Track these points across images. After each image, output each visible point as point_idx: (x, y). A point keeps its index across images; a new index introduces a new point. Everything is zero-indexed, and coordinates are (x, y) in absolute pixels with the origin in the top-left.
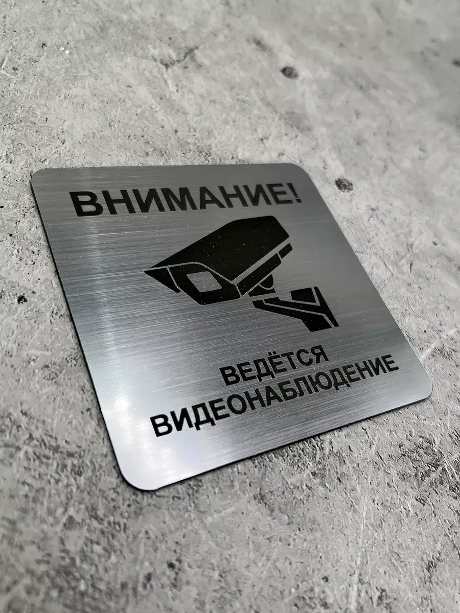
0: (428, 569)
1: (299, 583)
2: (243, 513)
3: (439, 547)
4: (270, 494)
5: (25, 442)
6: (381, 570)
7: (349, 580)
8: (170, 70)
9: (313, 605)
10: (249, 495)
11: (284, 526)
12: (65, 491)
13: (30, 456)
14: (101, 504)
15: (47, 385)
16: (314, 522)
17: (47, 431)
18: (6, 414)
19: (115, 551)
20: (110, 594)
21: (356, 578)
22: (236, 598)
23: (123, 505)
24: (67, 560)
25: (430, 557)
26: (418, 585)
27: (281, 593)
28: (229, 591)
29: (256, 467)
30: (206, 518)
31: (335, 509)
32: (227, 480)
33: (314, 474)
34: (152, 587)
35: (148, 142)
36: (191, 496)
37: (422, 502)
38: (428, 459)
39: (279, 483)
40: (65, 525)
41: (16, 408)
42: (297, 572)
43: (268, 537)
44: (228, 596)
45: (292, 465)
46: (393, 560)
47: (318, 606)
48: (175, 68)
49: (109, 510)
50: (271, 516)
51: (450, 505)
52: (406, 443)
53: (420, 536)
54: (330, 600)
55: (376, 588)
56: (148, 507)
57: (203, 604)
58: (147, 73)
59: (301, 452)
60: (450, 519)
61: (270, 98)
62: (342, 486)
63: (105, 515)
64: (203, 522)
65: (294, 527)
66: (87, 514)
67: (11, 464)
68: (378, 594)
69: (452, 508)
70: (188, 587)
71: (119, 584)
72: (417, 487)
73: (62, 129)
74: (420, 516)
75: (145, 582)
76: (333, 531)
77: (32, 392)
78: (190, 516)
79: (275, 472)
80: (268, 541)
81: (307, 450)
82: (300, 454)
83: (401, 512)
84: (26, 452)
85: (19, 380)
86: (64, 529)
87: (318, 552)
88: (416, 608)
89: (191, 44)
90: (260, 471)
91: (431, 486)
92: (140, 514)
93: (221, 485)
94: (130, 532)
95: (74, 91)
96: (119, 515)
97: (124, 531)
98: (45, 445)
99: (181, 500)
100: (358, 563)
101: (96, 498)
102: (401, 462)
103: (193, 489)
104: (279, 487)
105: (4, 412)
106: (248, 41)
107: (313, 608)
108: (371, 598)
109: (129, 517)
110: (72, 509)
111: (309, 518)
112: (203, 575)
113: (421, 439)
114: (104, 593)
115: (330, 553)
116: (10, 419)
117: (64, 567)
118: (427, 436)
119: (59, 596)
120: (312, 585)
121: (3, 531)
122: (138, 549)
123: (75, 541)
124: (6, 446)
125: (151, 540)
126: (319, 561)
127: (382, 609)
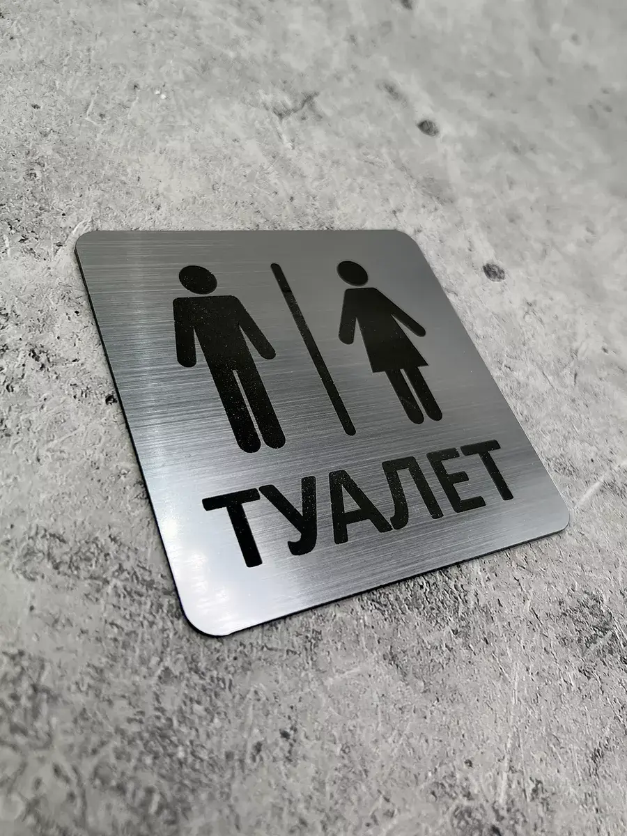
0: (594, 759)
1: (437, 767)
2: (370, 676)
3: (607, 732)
4: (402, 654)
5: (114, 573)
6: (537, 757)
7: (497, 766)
8: (284, 121)
9: (454, 795)
10: (378, 653)
11: (419, 695)
12: (160, 637)
13: (119, 592)
14: (202, 654)
15: (139, 505)
16: (455, 690)
17: (140, 562)
18: (91, 539)
19: (218, 713)
20: (213, 765)
21: (506, 764)
22: (362, 780)
23: (228, 657)
24: (163, 721)
25: (596, 743)
26: (581, 778)
27: (415, 776)
28: (353, 770)
29: (386, 620)
30: (326, 679)
31: (481, 677)
32: (351, 634)
33: (456, 632)
34: (261, 759)
35: (258, 212)
36: (309, 650)
37: (587, 674)
38: (595, 621)
39: (413, 641)
40: (160, 678)
41: (103, 532)
42: (436, 753)
43: (400, 707)
44: (351, 776)
45: (430, 619)
46: (551, 746)
47: (461, 797)
48: (290, 119)
49: (212, 663)
50: (404, 681)
51: (621, 681)
52: (568, 600)
53: (584, 718)
54: (475, 790)
55: (531, 779)
56: (258, 662)
57: (322, 784)
58: (258, 125)
59: (440, 605)
60: (623, 699)
61: (404, 160)
62: (489, 649)
63: (207, 669)
64: (323, 683)
65: (432, 696)
66: (186, 666)
67: (97, 600)
68: (533, 786)
69: (624, 684)
70: (304, 762)
71: (224, 753)
72: (580, 656)
73: (157, 191)
74: (584, 692)
75: (255, 754)
76: (478, 704)
77: (122, 513)
78: (307, 675)
79: (408, 628)
80: (400, 712)
81: (448, 602)
82: (439, 607)
83: (561, 685)
84: (115, 587)
85: (107, 497)
86: (159, 683)
87: (460, 728)
88: (578, 805)
89: (310, 89)
90: (390, 625)
91: (598, 656)
92: (249, 670)
93: (344, 640)
94: (237, 692)
95: (172, 144)
96: (223, 669)
97: (230, 688)
98: (137, 578)
99: (297, 656)
100: (509, 746)
101: (196, 647)
102: (561, 622)
103: (312, 643)
104: (413, 646)
105: (90, 536)
106: (378, 87)
107: (454, 799)
108: (524, 791)
109: (235, 671)
110: (168, 659)
111: (449, 686)
112: (322, 748)
113: (586, 596)
114: (205, 764)
115: (475, 730)
116: (97, 545)
117: (159, 728)
118: (594, 593)
119: (154, 764)
120: (452, 769)
121: (88, 680)
122: (246, 712)
123: (172, 699)
124: (91, 577)
125: (261, 702)
126: (461, 741)
127: (537, 805)
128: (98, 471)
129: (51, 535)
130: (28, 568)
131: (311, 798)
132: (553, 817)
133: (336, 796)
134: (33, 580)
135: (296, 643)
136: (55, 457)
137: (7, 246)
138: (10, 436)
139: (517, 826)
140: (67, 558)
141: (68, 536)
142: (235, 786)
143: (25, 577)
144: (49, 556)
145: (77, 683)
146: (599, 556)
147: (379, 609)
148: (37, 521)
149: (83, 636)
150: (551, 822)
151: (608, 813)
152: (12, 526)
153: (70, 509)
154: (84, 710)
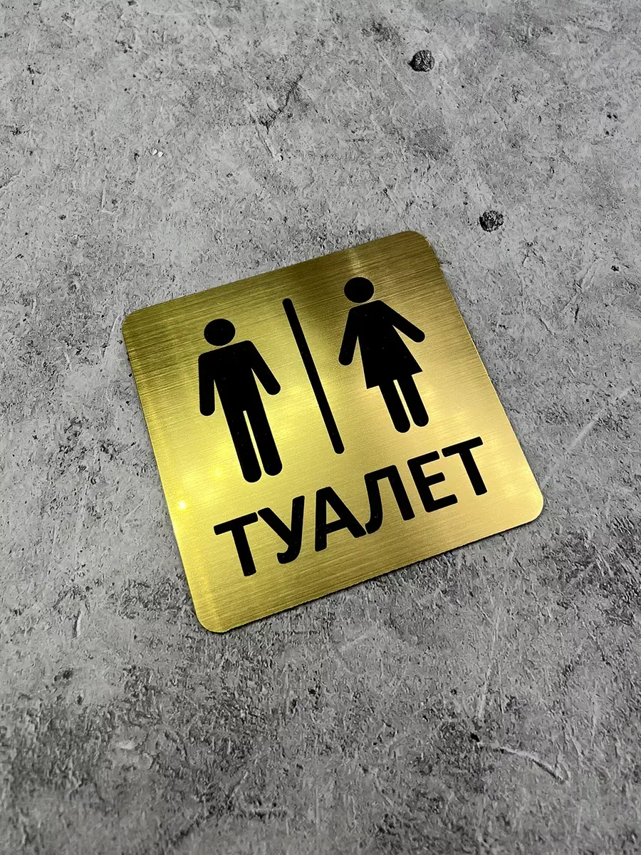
0: (564, 674)
1: (428, 697)
2: (374, 639)
3: (579, 650)
4: (400, 618)
5: (183, 601)
6: (512, 679)
7: (477, 691)
9: (441, 716)
10: (380, 621)
11: (413, 647)
12: (220, 639)
16: (443, 638)
18: (165, 581)
20: (264, 719)
21: (485, 688)
22: (370, 715)
24: (228, 695)
25: (568, 661)
26: (551, 690)
27: (410, 706)
28: (363, 709)
29: (386, 593)
30: (340, 647)
31: (466, 624)
32: (358, 610)
33: (445, 592)
34: (297, 710)
36: (326, 629)
37: (564, 605)
38: (577, 557)
39: (409, 606)
40: (223, 667)
41: (172, 575)
42: (427, 688)
43: (399, 658)
44: (361, 713)
45: (422, 586)
46: (526, 668)
47: (446, 716)
49: (257, 651)
50: (401, 638)
51: (598, 605)
52: (552, 544)
53: (559, 642)
54: (458, 711)
55: (506, 696)
56: (289, 644)
57: (341, 721)
59: (432, 572)
60: (597, 620)
62: (474, 600)
63: (253, 655)
64: (338, 651)
65: (424, 646)
66: (240, 656)
67: (175, 622)
68: (507, 701)
69: (601, 608)
70: (327, 708)
71: (271, 710)
72: (560, 591)
74: (560, 621)
75: (292, 708)
76: (463, 646)
78: (326, 647)
79: (404, 596)
80: (398, 662)
81: (438, 569)
82: (430, 574)
83: (539, 619)
86: (223, 671)
87: (447, 667)
90: (390, 596)
91: (578, 587)
92: (283, 651)
93: (353, 615)
94: (276, 668)
95: (175, 206)
96: (265, 654)
97: (271, 665)
99: (317, 634)
100: (488, 674)
102: (542, 566)
103: (328, 623)
104: (409, 610)
105: (164, 578)
107: (441, 719)
108: (500, 706)
109: (274, 654)
110: (227, 653)
111: (439, 636)
112: (340, 698)
113: (570, 536)
114: (259, 719)
115: (460, 667)
116: (169, 584)
117: (225, 701)
118: (579, 532)
119: (226, 724)
120: (440, 698)
121: (177, 677)
122: (284, 681)
123: (233, 680)
124: (168, 608)
125: (294, 671)
126: (448, 676)
127: (510, 715)
128: (162, 528)
129: (139, 584)
130: (128, 611)
131: (333, 732)
132: (523, 723)
133: (351, 728)
134: (133, 618)
135: (316, 625)
136: (132, 526)
137: (68, 362)
138: (100, 518)
139: (492, 732)
140: (151, 598)
141: (150, 582)
142: (280, 730)
143: (128, 617)
144: (140, 599)
145: (171, 681)
146: (587, 495)
147: (380, 586)
148: (127, 577)
149: (169, 649)
150: (522, 727)
151: (574, 714)
152: (113, 584)
153: (149, 562)
154: (178, 697)
